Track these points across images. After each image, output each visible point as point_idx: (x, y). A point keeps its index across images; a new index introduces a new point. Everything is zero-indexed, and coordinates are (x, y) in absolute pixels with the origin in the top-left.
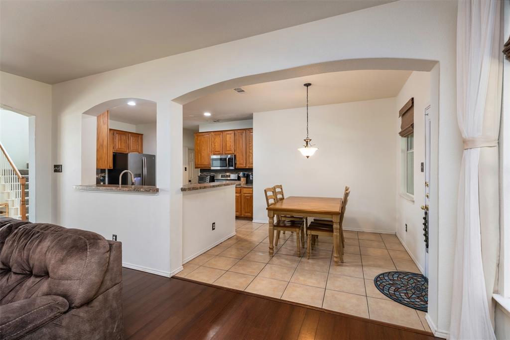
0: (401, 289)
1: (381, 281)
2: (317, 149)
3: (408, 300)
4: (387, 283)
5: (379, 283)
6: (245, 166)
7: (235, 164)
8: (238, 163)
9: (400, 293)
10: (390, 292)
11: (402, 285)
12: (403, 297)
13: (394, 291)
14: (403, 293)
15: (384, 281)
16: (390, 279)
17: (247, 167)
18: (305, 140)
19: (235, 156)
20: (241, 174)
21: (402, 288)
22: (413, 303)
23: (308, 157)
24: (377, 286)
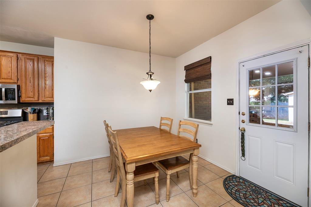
0: (242, 190)
1: (229, 182)
2: (159, 82)
3: (245, 200)
4: (233, 184)
5: (226, 183)
6: (36, 99)
7: (19, 97)
8: (23, 96)
9: (240, 193)
10: (232, 190)
11: (244, 187)
12: (241, 197)
13: (236, 191)
14: (242, 193)
15: (231, 181)
16: (236, 181)
17: (40, 101)
18: (147, 73)
19: (19, 87)
20: (29, 110)
21: (244, 189)
22: (247, 203)
23: (150, 91)
24: (225, 185)
